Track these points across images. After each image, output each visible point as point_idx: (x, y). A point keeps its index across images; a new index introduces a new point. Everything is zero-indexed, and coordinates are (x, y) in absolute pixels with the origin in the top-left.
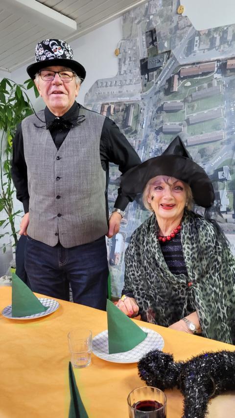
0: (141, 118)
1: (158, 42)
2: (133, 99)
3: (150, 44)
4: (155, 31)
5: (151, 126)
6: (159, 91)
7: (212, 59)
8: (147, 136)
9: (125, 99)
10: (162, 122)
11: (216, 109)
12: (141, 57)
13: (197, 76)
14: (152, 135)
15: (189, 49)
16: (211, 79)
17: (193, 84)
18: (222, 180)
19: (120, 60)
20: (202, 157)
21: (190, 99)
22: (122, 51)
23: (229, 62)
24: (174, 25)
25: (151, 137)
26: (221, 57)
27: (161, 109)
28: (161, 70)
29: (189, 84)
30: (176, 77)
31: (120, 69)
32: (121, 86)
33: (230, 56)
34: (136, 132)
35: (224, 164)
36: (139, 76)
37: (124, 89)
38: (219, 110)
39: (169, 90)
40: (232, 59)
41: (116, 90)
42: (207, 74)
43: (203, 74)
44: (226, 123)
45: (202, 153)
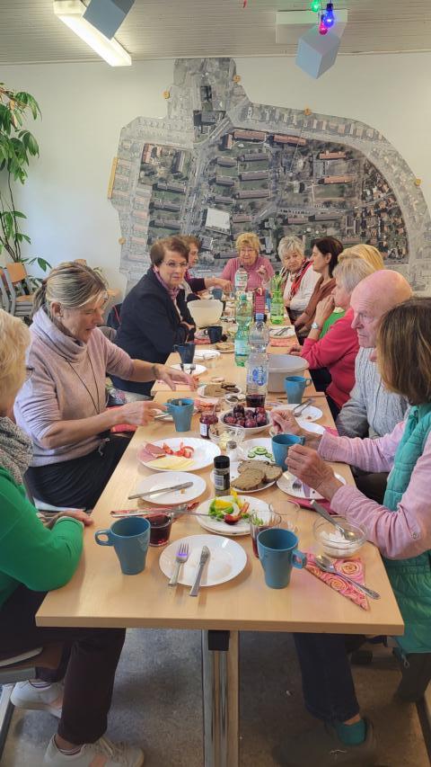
0: (193, 166)
1: (213, 100)
2: (185, 146)
3: (205, 99)
4: (210, 89)
5: (204, 175)
6: (213, 146)
7: (263, 130)
8: (199, 184)
9: (176, 145)
10: (215, 174)
11: (264, 171)
12: (195, 108)
13: (250, 140)
14: (205, 184)
15: (243, 116)
16: (261, 146)
17: (246, 146)
18: (267, 229)
19: (169, 103)
20: (252, 209)
21: (243, 159)
22: (172, 96)
23: (276, 136)
24: (229, 90)
25: (203, 186)
26: (270, 131)
27: (214, 162)
28: (215, 127)
29: (242, 145)
30: (230, 136)
31: (169, 113)
32: (171, 130)
33: (277, 131)
34: (187, 178)
35: (270, 216)
36: (192, 126)
37: (174, 135)
38: (267, 172)
39: (223, 147)
40: (278, 134)
41: (164, 133)
42: (257, 141)
43: (254, 141)
44: (272, 184)
45: (252, 206)
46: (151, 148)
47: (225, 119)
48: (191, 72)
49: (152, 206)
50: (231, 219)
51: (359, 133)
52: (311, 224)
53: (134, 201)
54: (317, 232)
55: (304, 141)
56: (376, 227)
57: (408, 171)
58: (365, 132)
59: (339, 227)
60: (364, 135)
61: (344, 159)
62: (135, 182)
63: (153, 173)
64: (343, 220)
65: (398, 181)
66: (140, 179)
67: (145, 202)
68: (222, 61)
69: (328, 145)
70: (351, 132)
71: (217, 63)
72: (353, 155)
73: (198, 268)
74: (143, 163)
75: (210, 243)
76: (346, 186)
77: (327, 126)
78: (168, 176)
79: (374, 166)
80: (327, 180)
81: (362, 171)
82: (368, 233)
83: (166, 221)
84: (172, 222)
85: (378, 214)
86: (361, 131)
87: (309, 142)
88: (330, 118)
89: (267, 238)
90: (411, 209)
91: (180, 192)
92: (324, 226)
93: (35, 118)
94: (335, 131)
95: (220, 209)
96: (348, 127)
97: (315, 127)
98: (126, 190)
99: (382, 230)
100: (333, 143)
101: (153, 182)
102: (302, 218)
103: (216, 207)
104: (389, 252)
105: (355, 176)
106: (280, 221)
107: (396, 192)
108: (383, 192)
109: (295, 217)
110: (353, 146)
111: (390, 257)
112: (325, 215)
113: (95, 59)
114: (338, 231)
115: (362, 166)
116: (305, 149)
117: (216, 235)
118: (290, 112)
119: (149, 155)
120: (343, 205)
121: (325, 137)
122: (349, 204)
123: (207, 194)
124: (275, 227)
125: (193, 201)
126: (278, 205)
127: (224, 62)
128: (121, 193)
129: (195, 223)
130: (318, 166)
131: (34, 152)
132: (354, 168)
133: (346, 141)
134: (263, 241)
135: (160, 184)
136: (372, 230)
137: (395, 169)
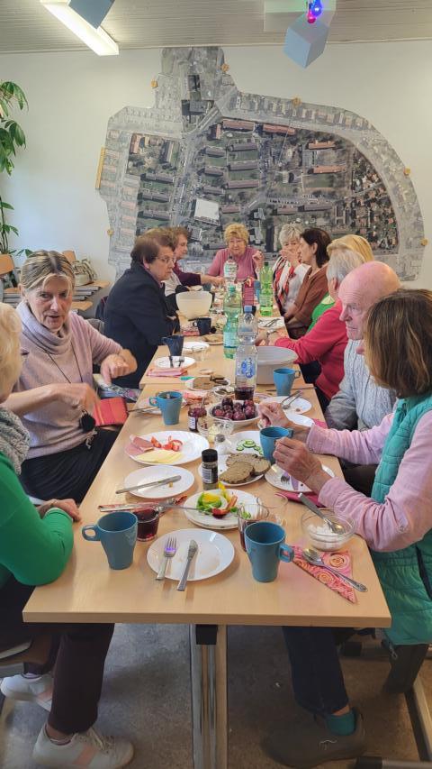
0: (181, 156)
1: (201, 89)
2: (173, 136)
3: (193, 88)
4: (198, 78)
5: (192, 165)
6: (202, 136)
7: (251, 119)
8: (188, 175)
9: (164, 135)
10: (204, 164)
11: (253, 161)
12: (183, 97)
13: (239, 130)
14: (194, 175)
15: (232, 105)
16: (250, 136)
17: (234, 136)
18: (257, 219)
19: (157, 93)
20: (241, 199)
21: (232, 149)
22: (160, 84)
23: (265, 126)
24: (218, 78)
25: (192, 176)
26: (259, 121)
27: (203, 152)
28: (204, 116)
29: (230, 135)
30: (219, 126)
31: (157, 102)
32: (159, 120)
33: (265, 121)
34: (175, 169)
35: (260, 206)
36: (180, 115)
37: (163, 124)
38: (255, 162)
39: (211, 137)
40: (267, 124)
41: (152, 123)
42: (246, 131)
43: (243, 130)
44: (261, 175)
45: (241, 196)
46: (139, 138)
47: (214, 108)
48: (178, 61)
49: (140, 196)
50: (220, 209)
51: (349, 122)
52: (300, 214)
53: (122, 192)
54: (307, 223)
55: (294, 131)
56: (366, 217)
57: (398, 161)
58: (354, 121)
59: (329, 217)
60: (354, 125)
61: (334, 149)
62: (124, 173)
63: (142, 163)
64: (332, 210)
65: (387, 170)
66: (128, 170)
67: (133, 192)
68: (210, 49)
69: (318, 134)
70: (341, 122)
71: (205, 52)
72: (343, 145)
73: (188, 259)
74: (131, 153)
75: (199, 233)
76: (335, 176)
77: (316, 115)
78: (156, 167)
79: (363, 156)
80: (316, 170)
81: (352, 161)
82: (358, 224)
83: (155, 212)
84: (161, 213)
85: (368, 204)
86: (350, 120)
87: (298, 131)
88: (318, 108)
89: (256, 228)
90: (401, 199)
91: (170, 183)
92: (314, 217)
93: (22, 107)
94: (324, 121)
95: (209, 199)
96: (337, 117)
97: (304, 116)
98: (114, 181)
99: (372, 220)
100: (322, 133)
101: (142, 172)
102: (291, 208)
103: (205, 197)
104: (379, 242)
105: (344, 166)
106: (270, 211)
107: (386, 182)
108: (373, 181)
109: (285, 207)
110: (344, 136)
111: (380, 246)
112: (314, 206)
113: (82, 48)
114: (328, 222)
115: (351, 156)
116: (295, 139)
117: (205, 226)
118: (279, 101)
119: (137, 145)
120: (332, 195)
121: (314, 127)
122: (338, 194)
123: (196, 185)
124: (264, 218)
125: (182, 190)
126: (267, 195)
127: (213, 51)
128: (108, 183)
129: (184, 214)
130: (307, 156)
131: (21, 142)
132: (343, 158)
133: (335, 130)
134: (252, 232)
135: (148, 175)
136: (362, 220)
137: (385, 158)
